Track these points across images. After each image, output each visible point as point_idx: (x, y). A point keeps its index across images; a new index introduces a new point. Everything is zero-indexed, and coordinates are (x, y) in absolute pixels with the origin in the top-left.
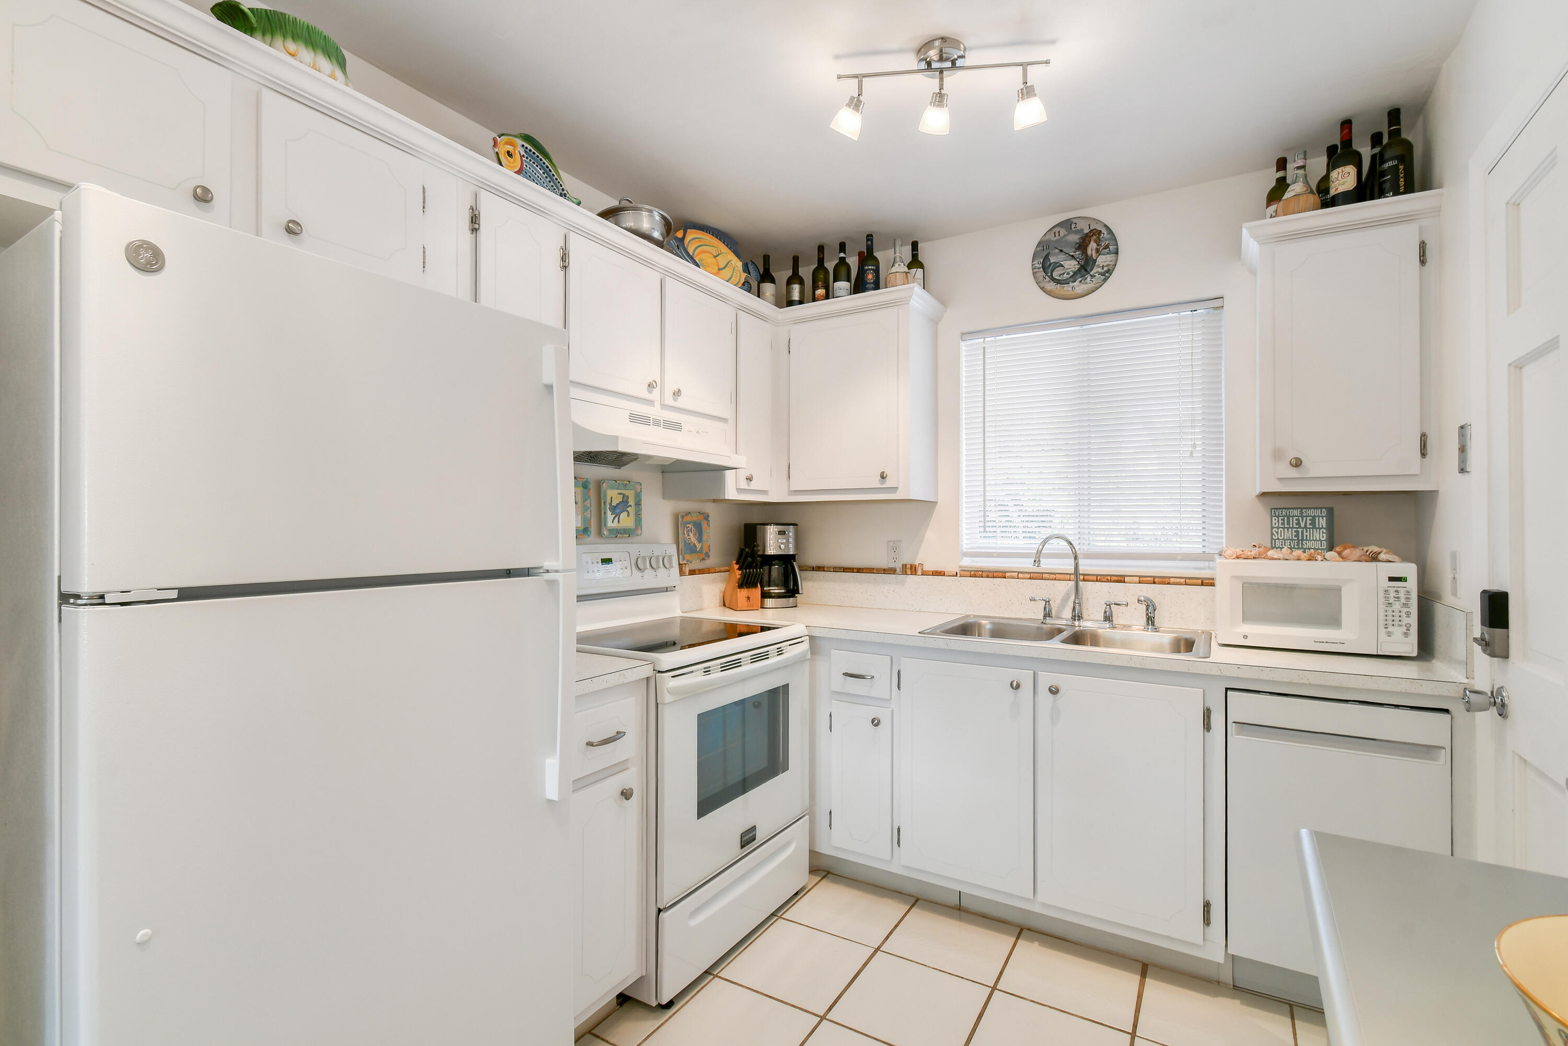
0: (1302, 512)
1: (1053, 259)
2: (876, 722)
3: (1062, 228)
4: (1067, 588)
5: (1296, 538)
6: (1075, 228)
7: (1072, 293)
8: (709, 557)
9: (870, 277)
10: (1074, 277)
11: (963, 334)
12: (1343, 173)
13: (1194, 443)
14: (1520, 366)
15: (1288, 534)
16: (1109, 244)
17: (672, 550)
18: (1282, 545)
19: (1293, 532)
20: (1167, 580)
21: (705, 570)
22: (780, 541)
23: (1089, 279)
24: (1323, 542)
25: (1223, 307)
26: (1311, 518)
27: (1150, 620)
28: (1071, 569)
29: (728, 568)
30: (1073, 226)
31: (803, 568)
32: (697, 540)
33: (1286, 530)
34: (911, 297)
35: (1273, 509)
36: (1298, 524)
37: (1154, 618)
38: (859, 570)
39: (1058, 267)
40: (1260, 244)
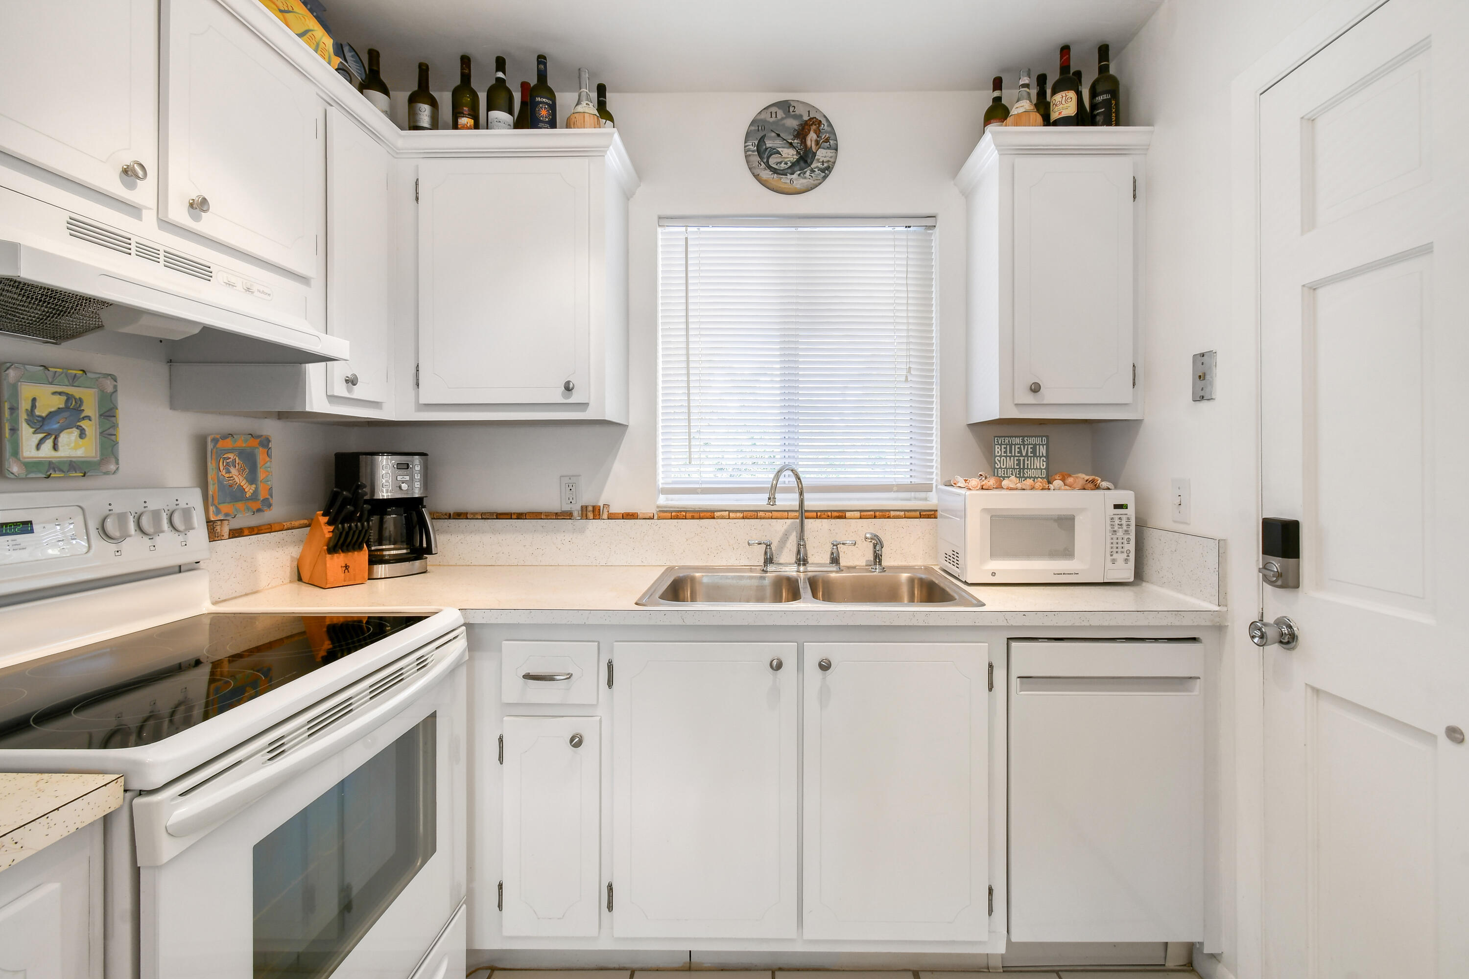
0: (1023, 441)
1: (769, 144)
2: (576, 742)
3: (779, 108)
4: (785, 527)
5: (1018, 467)
6: (793, 112)
7: (790, 186)
8: (270, 506)
9: (544, 113)
10: (793, 167)
11: (660, 218)
12: (1067, 97)
13: (910, 367)
14: (1314, 288)
15: (1011, 463)
16: (829, 137)
17: (194, 499)
18: (1004, 474)
19: (1015, 460)
20: (887, 513)
21: (263, 528)
22: (399, 478)
23: (808, 173)
24: (1043, 470)
25: (935, 226)
26: (1032, 446)
27: (878, 558)
28: (795, 504)
29: (306, 522)
30: (792, 109)
31: (438, 516)
32: (247, 481)
33: (1008, 458)
34: (608, 147)
35: (996, 437)
36: (1020, 452)
37: (881, 556)
38: (520, 516)
39: (775, 153)
40: (1000, 155)
